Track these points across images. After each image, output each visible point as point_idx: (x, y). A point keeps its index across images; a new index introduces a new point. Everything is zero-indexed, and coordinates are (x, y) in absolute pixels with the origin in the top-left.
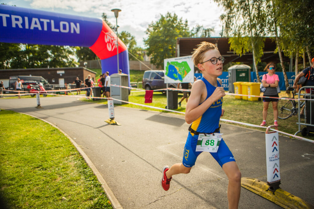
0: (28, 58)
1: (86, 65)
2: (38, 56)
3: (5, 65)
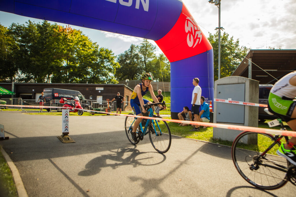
0: (68, 74)
1: (128, 82)
2: (78, 71)
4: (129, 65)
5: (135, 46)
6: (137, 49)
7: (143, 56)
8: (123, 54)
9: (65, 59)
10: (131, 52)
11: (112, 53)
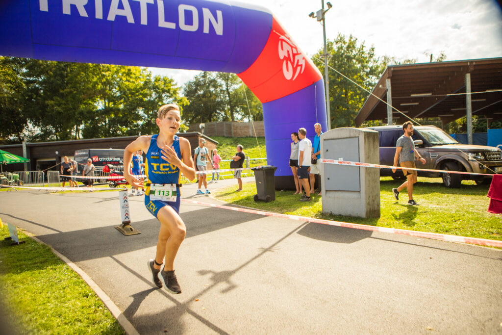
0: (107, 122)
1: (203, 128)
2: (123, 117)
3: (74, 134)
4: (202, 99)
7: (223, 83)
8: (192, 81)
9: (101, 99)
11: (174, 83)
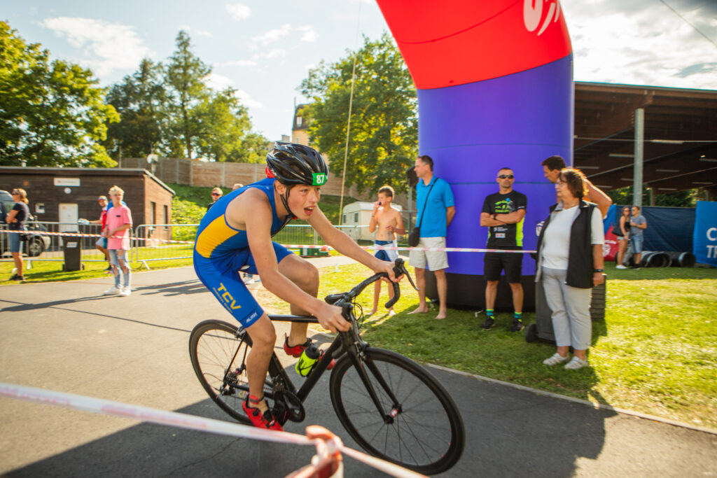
4: (137, 117)
5: (152, 64)
6: (159, 72)
7: (176, 94)
8: (119, 84)
10: (142, 79)
11: (93, 78)
